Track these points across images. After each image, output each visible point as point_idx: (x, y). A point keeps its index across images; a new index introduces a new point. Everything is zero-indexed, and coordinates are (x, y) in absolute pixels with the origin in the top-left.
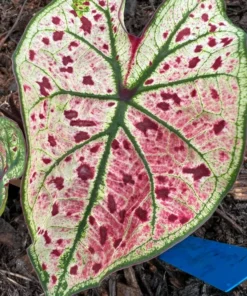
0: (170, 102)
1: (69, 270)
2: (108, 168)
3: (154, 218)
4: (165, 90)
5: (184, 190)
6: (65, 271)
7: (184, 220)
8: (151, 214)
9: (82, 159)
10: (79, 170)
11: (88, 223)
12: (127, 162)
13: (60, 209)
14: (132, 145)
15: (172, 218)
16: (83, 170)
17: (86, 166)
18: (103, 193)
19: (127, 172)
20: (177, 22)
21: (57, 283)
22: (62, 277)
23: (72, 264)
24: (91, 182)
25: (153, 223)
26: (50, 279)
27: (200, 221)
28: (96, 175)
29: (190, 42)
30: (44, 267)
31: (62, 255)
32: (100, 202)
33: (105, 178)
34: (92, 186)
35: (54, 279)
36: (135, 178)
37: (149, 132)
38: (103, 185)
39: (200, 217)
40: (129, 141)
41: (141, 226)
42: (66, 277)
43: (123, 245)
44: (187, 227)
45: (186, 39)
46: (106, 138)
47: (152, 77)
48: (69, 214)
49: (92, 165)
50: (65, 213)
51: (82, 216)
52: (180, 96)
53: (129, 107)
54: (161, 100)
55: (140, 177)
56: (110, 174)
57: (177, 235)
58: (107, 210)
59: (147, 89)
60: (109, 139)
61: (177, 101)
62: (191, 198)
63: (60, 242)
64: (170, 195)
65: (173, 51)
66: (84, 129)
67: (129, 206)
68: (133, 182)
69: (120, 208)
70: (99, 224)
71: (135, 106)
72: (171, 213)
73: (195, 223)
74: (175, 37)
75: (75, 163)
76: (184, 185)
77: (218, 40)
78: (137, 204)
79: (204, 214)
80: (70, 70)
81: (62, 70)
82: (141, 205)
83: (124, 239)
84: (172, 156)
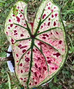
0: (46, 36)
1: (29, 84)
2: (33, 57)
3: (48, 69)
4: (43, 33)
5: (55, 60)
6: (28, 85)
8: (47, 68)
10: (25, 60)
11: (31, 72)
12: (38, 54)
13: (23, 71)
14: (38, 50)
15: (53, 68)
16: (27, 59)
17: (27, 58)
18: (33, 64)
19: (38, 57)
20: (41, 14)
21: (27, 88)
22: (28, 86)
23: (29, 83)
24: (30, 62)
25: (48, 71)
26: (25, 87)
27: (61, 68)
28: (30, 60)
30: (22, 85)
31: (26, 81)
32: (33, 66)
33: (33, 60)
34: (30, 63)
35: (26, 87)
37: (42, 45)
38: (33, 61)
39: (60, 67)
40: (37, 49)
41: (45, 72)
42: (29, 86)
43: (42, 77)
44: (57, 70)
45: (45, 17)
46: (31, 49)
47: (39, 31)
48: (26, 71)
49: (28, 58)
50: (25, 71)
51: (29, 71)
52: (48, 34)
53: (35, 40)
54: (43, 36)
55: (42, 58)
56: (34, 58)
57: (55, 73)
58: (35, 67)
59: (39, 34)
60: (32, 49)
62: (57, 62)
63: (25, 78)
64: (51, 62)
65: (43, 22)
67: (41, 66)
68: (41, 59)
71: (37, 39)
72: (52, 67)
73: (59, 69)
74: (42, 18)
76: (54, 59)
78: (43, 65)
79: (61, 66)
80: (17, 34)
81: (15, 34)
82: (44, 66)
84: (50, 50)
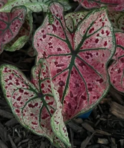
7: (98, 97)
9: (60, 79)
29: (95, 33)
36: (80, 85)
61: (92, 56)
66: (60, 68)
69: (75, 96)
70: (67, 102)
75: (57, 81)
77: (105, 32)
83: (78, 106)
